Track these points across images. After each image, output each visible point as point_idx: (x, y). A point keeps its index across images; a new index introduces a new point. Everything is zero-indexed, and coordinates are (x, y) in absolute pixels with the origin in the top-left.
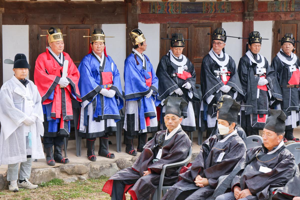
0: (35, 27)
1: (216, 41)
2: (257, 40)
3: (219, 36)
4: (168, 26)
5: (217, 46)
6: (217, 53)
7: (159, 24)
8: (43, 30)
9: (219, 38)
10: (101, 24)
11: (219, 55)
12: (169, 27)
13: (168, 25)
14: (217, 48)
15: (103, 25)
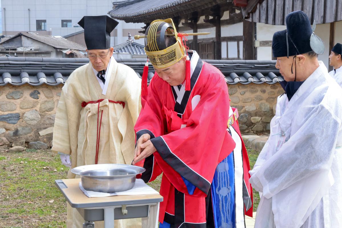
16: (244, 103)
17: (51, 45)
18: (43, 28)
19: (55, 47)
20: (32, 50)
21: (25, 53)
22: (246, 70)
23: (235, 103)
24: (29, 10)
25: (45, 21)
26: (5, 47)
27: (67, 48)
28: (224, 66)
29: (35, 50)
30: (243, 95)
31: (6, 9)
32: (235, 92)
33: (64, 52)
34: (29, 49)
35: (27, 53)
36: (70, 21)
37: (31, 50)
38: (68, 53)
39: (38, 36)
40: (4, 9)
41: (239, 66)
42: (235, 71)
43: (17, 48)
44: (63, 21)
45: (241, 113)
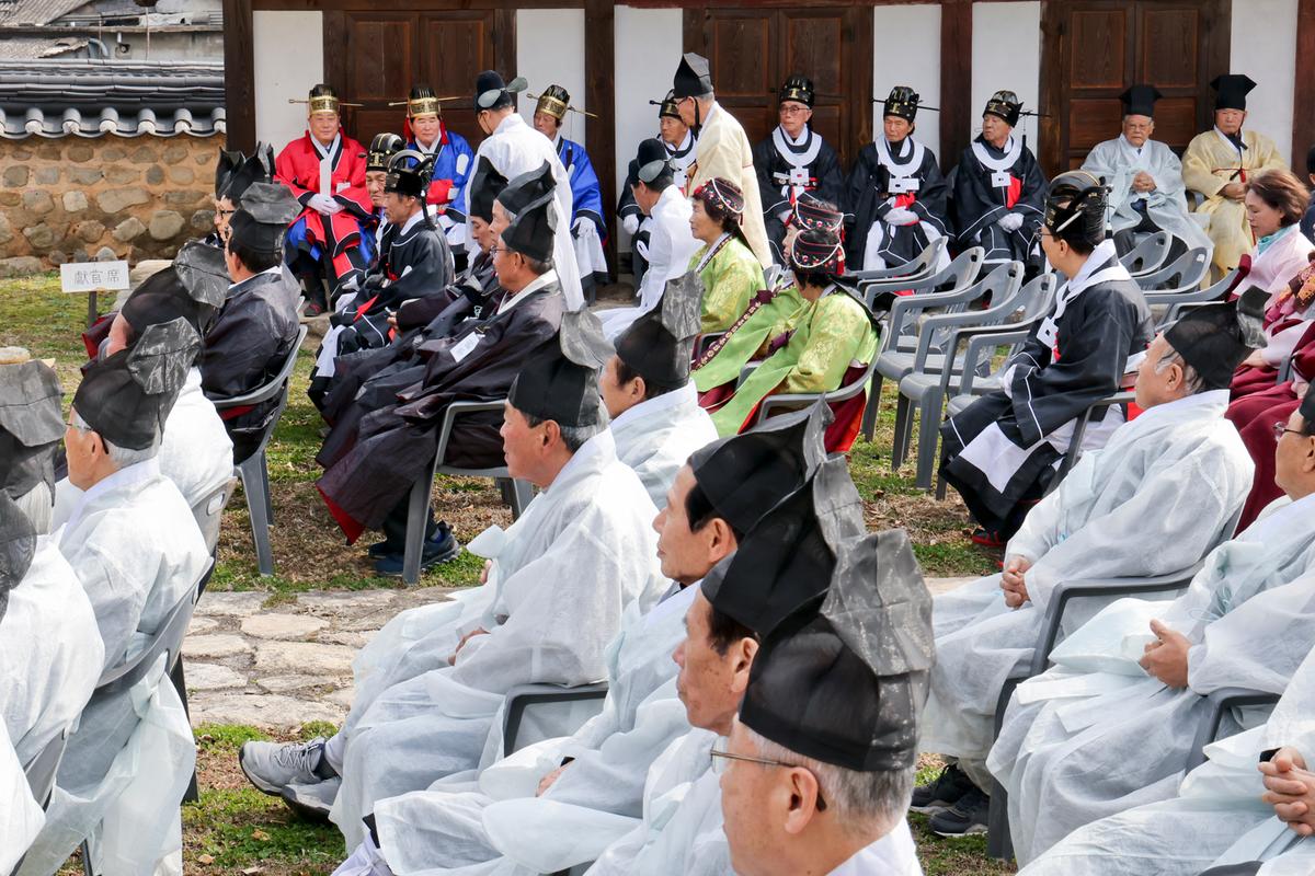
0: (338, 15)
1: (788, 104)
2: (895, 108)
3: (795, 90)
4: (707, 15)
5: (789, 115)
6: (790, 133)
7: (681, 10)
8: (361, 23)
9: (794, 96)
10: (512, 11)
11: (794, 140)
12: (709, 17)
13: (707, 13)
14: (789, 120)
15: (518, 11)
16: (205, 183)
20: (188, 22)
21: (151, 33)
22: (218, 101)
23: (180, 184)
26: (104, 14)
28: (159, 91)
29: (193, 23)
30: (204, 164)
32: (181, 157)
34: (178, 21)
35: (161, 32)
37: (183, 21)
41: (201, 91)
42: (187, 103)
43: (140, 17)
45: (197, 210)
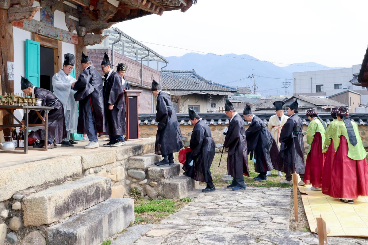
17: (313, 103)
18: (322, 91)
19: (316, 104)
24: (311, 78)
25: (322, 85)
27: (325, 105)
29: (302, 107)
31: (296, 79)
33: (323, 107)
36: (341, 84)
38: (325, 108)
39: (306, 98)
40: (295, 79)
44: (336, 85)
